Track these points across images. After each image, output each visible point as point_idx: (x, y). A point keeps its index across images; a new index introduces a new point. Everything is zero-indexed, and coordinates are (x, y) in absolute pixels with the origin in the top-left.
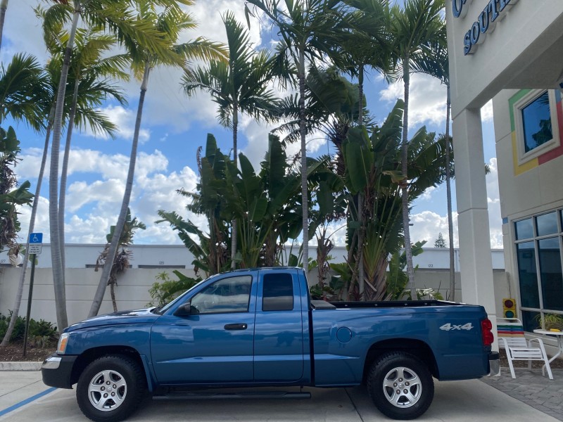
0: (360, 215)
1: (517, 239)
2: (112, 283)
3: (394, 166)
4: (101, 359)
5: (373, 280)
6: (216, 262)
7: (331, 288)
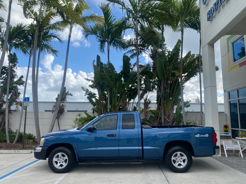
0: (162, 90)
1: (230, 99)
2: (58, 118)
3: (177, 69)
4: (58, 148)
5: (167, 117)
6: (101, 109)
7: (150, 120)
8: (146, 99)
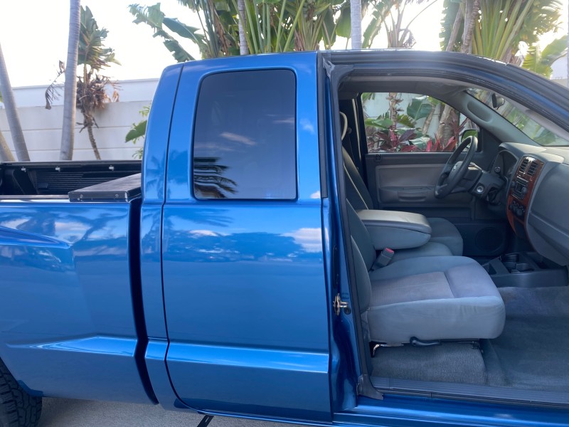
2: (89, 124)
7: (410, 118)
8: (397, 27)
